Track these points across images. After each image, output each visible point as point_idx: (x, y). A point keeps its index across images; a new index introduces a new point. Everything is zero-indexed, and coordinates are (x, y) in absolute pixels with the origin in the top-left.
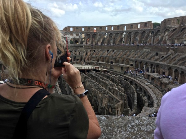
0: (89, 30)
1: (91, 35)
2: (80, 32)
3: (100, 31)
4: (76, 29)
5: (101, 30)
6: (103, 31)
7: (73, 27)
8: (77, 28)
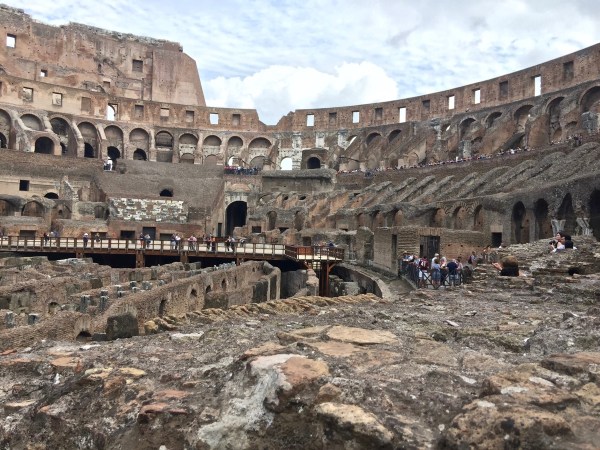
0: (379, 118)
1: (384, 136)
2: (343, 128)
3: (424, 118)
4: (326, 119)
5: (426, 112)
6: (435, 117)
7: (317, 112)
8: (333, 113)
